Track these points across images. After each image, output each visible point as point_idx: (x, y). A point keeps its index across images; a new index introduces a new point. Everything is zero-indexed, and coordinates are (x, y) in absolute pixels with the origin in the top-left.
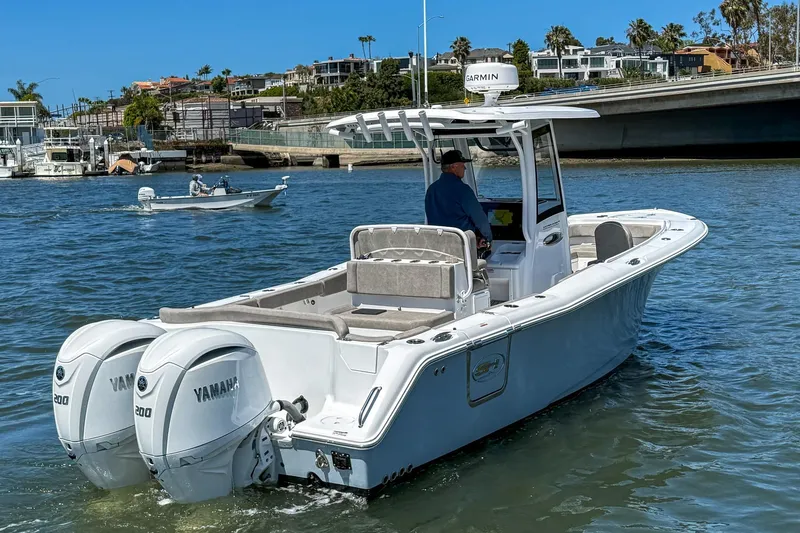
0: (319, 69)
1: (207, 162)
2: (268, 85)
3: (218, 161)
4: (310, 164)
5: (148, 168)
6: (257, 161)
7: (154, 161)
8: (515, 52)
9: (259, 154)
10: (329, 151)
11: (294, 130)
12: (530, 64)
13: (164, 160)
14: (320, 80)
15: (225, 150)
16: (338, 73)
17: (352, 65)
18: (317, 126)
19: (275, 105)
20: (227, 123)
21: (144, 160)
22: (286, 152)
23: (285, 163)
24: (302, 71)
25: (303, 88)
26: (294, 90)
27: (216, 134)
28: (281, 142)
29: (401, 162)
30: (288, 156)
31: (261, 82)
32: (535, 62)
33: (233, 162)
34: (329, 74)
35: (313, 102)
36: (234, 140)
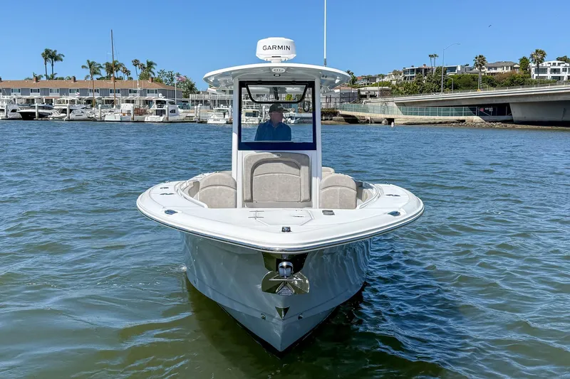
0: (405, 72)
1: (326, 120)
2: (378, 80)
3: (331, 120)
4: (380, 123)
5: (293, 122)
6: (352, 120)
7: (296, 118)
8: (521, 65)
9: (354, 116)
10: (388, 116)
11: (373, 104)
12: (530, 71)
13: (302, 118)
14: (405, 78)
15: (335, 114)
16: (415, 75)
17: (423, 70)
18: (386, 103)
19: (374, 91)
20: (338, 100)
21: (291, 118)
22: (368, 116)
23: (368, 122)
24: (396, 73)
25: (394, 83)
26: (389, 84)
27: (332, 105)
28: (366, 110)
29: (430, 123)
30: (369, 118)
31: (374, 79)
32: (533, 70)
33: (339, 120)
34: (410, 75)
35: (398, 90)
36: (341, 109)
